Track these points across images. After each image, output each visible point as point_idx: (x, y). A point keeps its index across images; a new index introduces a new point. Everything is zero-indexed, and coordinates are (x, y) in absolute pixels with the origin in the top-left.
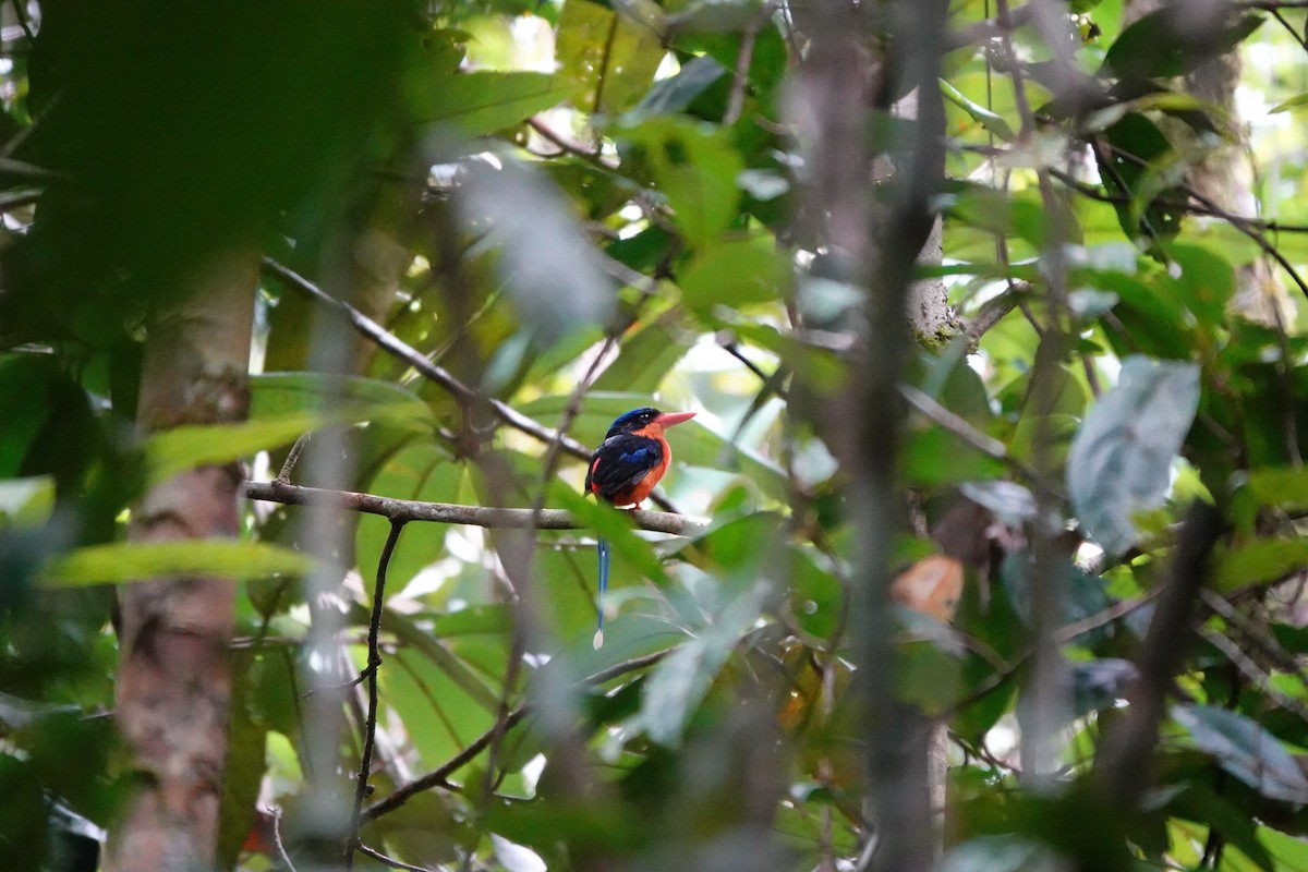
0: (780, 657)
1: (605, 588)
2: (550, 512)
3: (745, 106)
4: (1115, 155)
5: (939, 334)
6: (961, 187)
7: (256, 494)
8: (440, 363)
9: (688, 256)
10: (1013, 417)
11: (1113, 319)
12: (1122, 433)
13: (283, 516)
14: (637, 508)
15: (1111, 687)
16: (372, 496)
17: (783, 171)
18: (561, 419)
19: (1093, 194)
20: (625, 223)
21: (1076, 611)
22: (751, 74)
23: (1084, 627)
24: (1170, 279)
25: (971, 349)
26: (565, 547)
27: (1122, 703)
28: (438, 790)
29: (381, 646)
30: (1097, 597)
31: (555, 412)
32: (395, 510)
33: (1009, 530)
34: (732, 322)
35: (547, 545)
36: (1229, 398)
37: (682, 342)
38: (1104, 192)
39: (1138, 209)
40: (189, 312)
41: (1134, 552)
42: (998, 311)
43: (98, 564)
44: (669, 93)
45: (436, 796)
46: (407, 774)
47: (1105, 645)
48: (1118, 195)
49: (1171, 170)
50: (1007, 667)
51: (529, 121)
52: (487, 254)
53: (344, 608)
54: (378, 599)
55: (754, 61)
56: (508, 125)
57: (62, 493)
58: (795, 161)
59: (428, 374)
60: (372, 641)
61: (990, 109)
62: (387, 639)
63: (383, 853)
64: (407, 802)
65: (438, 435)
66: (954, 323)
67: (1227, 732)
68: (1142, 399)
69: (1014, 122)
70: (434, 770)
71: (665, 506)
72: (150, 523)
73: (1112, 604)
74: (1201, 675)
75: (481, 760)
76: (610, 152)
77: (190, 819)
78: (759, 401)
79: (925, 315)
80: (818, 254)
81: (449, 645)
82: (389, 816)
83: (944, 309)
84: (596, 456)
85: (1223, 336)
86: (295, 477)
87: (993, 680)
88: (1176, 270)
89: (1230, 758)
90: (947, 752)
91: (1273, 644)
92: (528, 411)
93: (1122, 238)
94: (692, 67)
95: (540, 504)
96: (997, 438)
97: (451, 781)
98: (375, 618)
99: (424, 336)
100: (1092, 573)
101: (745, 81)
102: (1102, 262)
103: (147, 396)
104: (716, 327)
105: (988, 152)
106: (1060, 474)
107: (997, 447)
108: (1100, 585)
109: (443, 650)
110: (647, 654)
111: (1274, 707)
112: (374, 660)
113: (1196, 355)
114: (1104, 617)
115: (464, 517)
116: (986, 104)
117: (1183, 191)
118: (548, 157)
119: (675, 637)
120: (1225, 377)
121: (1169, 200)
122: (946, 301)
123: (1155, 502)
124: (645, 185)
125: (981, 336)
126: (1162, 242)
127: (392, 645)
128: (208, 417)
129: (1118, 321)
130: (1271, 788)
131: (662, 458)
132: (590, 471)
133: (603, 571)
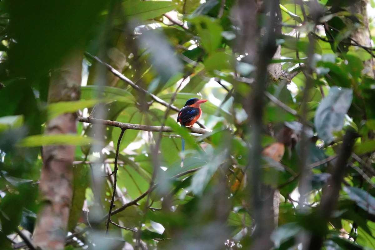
0: (233, 170)
2: (166, 127)
3: (224, 13)
4: (330, 28)
5: (279, 78)
6: (283, 37)
7: (83, 121)
8: (136, 84)
9: (207, 55)
10: (300, 103)
11: (328, 76)
12: (330, 109)
13: (91, 127)
14: (192, 126)
15: (326, 181)
16: (117, 122)
17: (235, 32)
18: (169, 101)
19: (323, 40)
20: (191, 45)
21: (316, 159)
23: (318, 164)
24: (345, 65)
25: (288, 83)
26: (172, 137)
28: (135, 206)
29: (119, 164)
30: (322, 156)
32: (123, 126)
33: (298, 136)
34: (219, 75)
35: (167, 136)
36: (361, 99)
37: (205, 80)
38: (327, 39)
39: (336, 44)
40: (63, 69)
41: (334, 142)
43: (34, 141)
44: (203, 8)
45: (134, 207)
46: (126, 201)
47: (323, 169)
48: (331, 40)
49: (346, 33)
50: (296, 175)
51: (163, 15)
52: (150, 54)
53: (108, 153)
54: (117, 151)
56: (158, 16)
57: (25, 120)
59: (133, 87)
60: (115, 163)
61: (296, 14)
62: (120, 162)
63: (118, 224)
64: (125, 209)
65: (136, 104)
66: (284, 75)
67: (359, 194)
68: (336, 99)
69: (302, 18)
70: (133, 200)
71: (201, 126)
73: (327, 157)
74: (351, 178)
75: (146, 197)
76: (186, 25)
77: (61, 214)
78: (227, 97)
79: (275, 73)
80: (245, 55)
81: (138, 164)
82: (121, 213)
83: (281, 71)
84: (181, 112)
85: (360, 80)
86: (94, 116)
87: (292, 178)
88: (347, 62)
89: (360, 202)
90: (279, 198)
91: (372, 170)
93: (331, 51)
94: (210, 1)
95: (164, 125)
96: (294, 109)
97: (138, 203)
98: (116, 156)
99: (132, 76)
100: (321, 148)
101: (224, 5)
102: (325, 60)
103: (50, 93)
104: (214, 76)
105: (294, 27)
106: (313, 120)
107: (294, 112)
108: (323, 152)
109: (137, 166)
110: (195, 168)
111: (372, 188)
112: (116, 169)
113: (352, 86)
114: (324, 161)
115: (142, 128)
116: (295, 13)
117: (349, 39)
118: (169, 25)
119: (203, 163)
120: (360, 93)
121: (345, 42)
122: (282, 69)
123: (339, 129)
124: (195, 35)
125: (292, 79)
126: (343, 54)
127: (122, 164)
128: (68, 99)
129: (330, 76)
130: (371, 211)
131: (199, 113)
132: (178, 115)
133: (183, 144)
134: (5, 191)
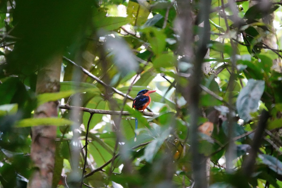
0: (174, 143)
1: (137, 128)
2: (124, 112)
3: (167, 24)
4: (247, 35)
5: (209, 74)
6: (213, 42)
7: (61, 108)
8: (101, 80)
9: (155, 57)
10: (225, 92)
11: (246, 71)
12: (248, 96)
13: (67, 112)
14: (143, 111)
15: (245, 150)
16: (86, 108)
17: (175, 38)
18: (127, 92)
19: (242, 44)
20: (141, 50)
21: (238, 134)
22: (168, 17)
23: (240, 137)
24: (259, 62)
25: (216, 77)
26: (128, 119)
27: (247, 154)
28: (100, 171)
29: (88, 140)
30: (242, 131)
31: (126, 90)
32: (91, 111)
33: (224, 116)
34: (164, 71)
35: (124, 119)
36: (271, 88)
37: (153, 75)
38: (244, 44)
39: (252, 47)
41: (251, 121)
42: (222, 69)
43: (27, 123)
44: (151, 21)
45: (100, 173)
46: (94, 168)
47: (244, 141)
48: (247, 44)
49: (259, 39)
50: (223, 146)
51: (121, 27)
52: (111, 56)
53: (80, 132)
54: (88, 130)
55: (169, 15)
56: (116, 28)
57: (19, 107)
58: (178, 36)
59: (99, 82)
60: (86, 139)
61: (220, 26)
62: (89, 139)
63: (89, 185)
64: (94, 174)
65: (101, 95)
66: (212, 71)
67: (271, 160)
68: (252, 88)
69: (225, 28)
70: (99, 167)
71: (150, 110)
72: (38, 114)
73: (246, 132)
74: (265, 148)
75: (110, 165)
76: (138, 34)
77: (47, 178)
78: (170, 88)
79: (206, 70)
80: (183, 57)
81: (103, 140)
82: (90, 177)
83: (210, 69)
84: (135, 100)
85: (270, 74)
86: (70, 104)
87: (220, 149)
88: (260, 60)
89: (271, 166)
90: (210, 164)
91: (280, 141)
92: (120, 90)
93: (248, 53)
94: (156, 16)
95: (122, 110)
96: (221, 96)
97: (103, 170)
98: (87, 134)
99: (98, 74)
100: (241, 126)
101: (167, 19)
102: (244, 59)
103: (38, 86)
104: (161, 72)
105: (219, 35)
106: (235, 104)
107: (221, 98)
108: (243, 128)
109: (102, 142)
110: (146, 142)
111: (280, 155)
112: (87, 143)
113: (264, 79)
114: (244, 135)
115: (106, 113)
116: (219, 24)
117: (261, 43)
118: (125, 35)
119: (152, 139)
120: (270, 83)
121: (258, 45)
122: (210, 67)
123: (255, 111)
124: (145, 41)
125: (218, 74)
126: (257, 54)
127: (91, 140)
128: (51, 91)
129: (247, 71)
130: (280, 172)
131: (149, 100)
132: (133, 103)
133: (136, 125)
134: (3, 162)
